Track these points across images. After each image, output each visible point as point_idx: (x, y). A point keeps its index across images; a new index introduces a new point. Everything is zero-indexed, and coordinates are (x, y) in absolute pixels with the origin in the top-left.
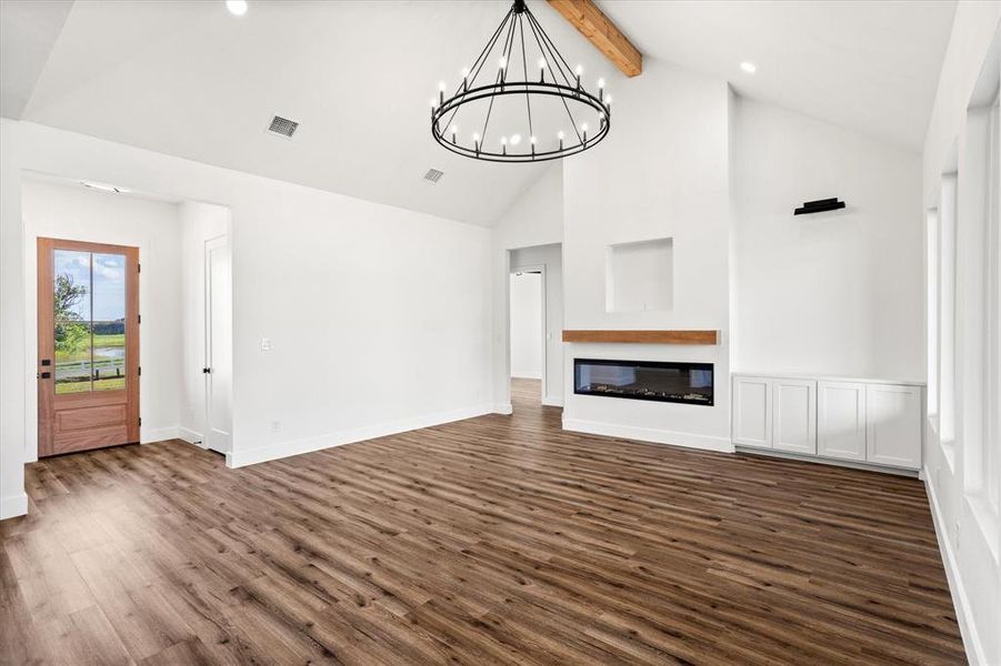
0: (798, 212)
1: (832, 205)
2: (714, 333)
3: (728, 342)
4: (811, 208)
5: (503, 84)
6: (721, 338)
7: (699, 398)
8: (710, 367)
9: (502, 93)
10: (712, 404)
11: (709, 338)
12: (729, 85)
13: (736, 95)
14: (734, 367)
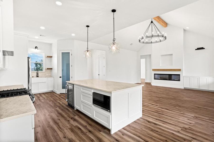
0: (196, 50)
1: (202, 48)
2: (180, 69)
3: (183, 71)
4: (198, 49)
5: (153, 36)
6: (182, 70)
7: (178, 80)
8: (179, 75)
9: (153, 37)
10: (180, 81)
11: (180, 70)
12: (184, 29)
13: (184, 30)
14: (184, 75)
